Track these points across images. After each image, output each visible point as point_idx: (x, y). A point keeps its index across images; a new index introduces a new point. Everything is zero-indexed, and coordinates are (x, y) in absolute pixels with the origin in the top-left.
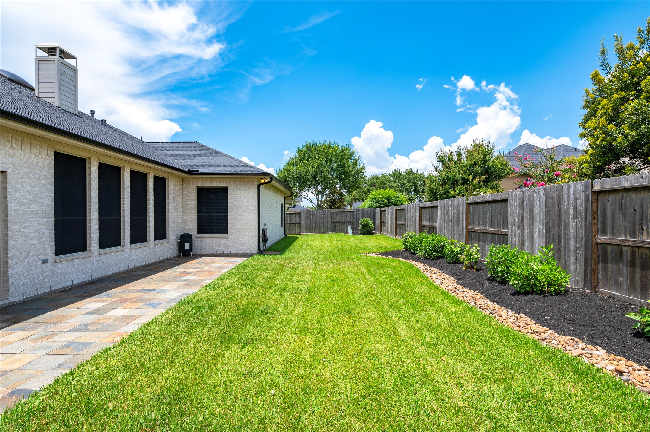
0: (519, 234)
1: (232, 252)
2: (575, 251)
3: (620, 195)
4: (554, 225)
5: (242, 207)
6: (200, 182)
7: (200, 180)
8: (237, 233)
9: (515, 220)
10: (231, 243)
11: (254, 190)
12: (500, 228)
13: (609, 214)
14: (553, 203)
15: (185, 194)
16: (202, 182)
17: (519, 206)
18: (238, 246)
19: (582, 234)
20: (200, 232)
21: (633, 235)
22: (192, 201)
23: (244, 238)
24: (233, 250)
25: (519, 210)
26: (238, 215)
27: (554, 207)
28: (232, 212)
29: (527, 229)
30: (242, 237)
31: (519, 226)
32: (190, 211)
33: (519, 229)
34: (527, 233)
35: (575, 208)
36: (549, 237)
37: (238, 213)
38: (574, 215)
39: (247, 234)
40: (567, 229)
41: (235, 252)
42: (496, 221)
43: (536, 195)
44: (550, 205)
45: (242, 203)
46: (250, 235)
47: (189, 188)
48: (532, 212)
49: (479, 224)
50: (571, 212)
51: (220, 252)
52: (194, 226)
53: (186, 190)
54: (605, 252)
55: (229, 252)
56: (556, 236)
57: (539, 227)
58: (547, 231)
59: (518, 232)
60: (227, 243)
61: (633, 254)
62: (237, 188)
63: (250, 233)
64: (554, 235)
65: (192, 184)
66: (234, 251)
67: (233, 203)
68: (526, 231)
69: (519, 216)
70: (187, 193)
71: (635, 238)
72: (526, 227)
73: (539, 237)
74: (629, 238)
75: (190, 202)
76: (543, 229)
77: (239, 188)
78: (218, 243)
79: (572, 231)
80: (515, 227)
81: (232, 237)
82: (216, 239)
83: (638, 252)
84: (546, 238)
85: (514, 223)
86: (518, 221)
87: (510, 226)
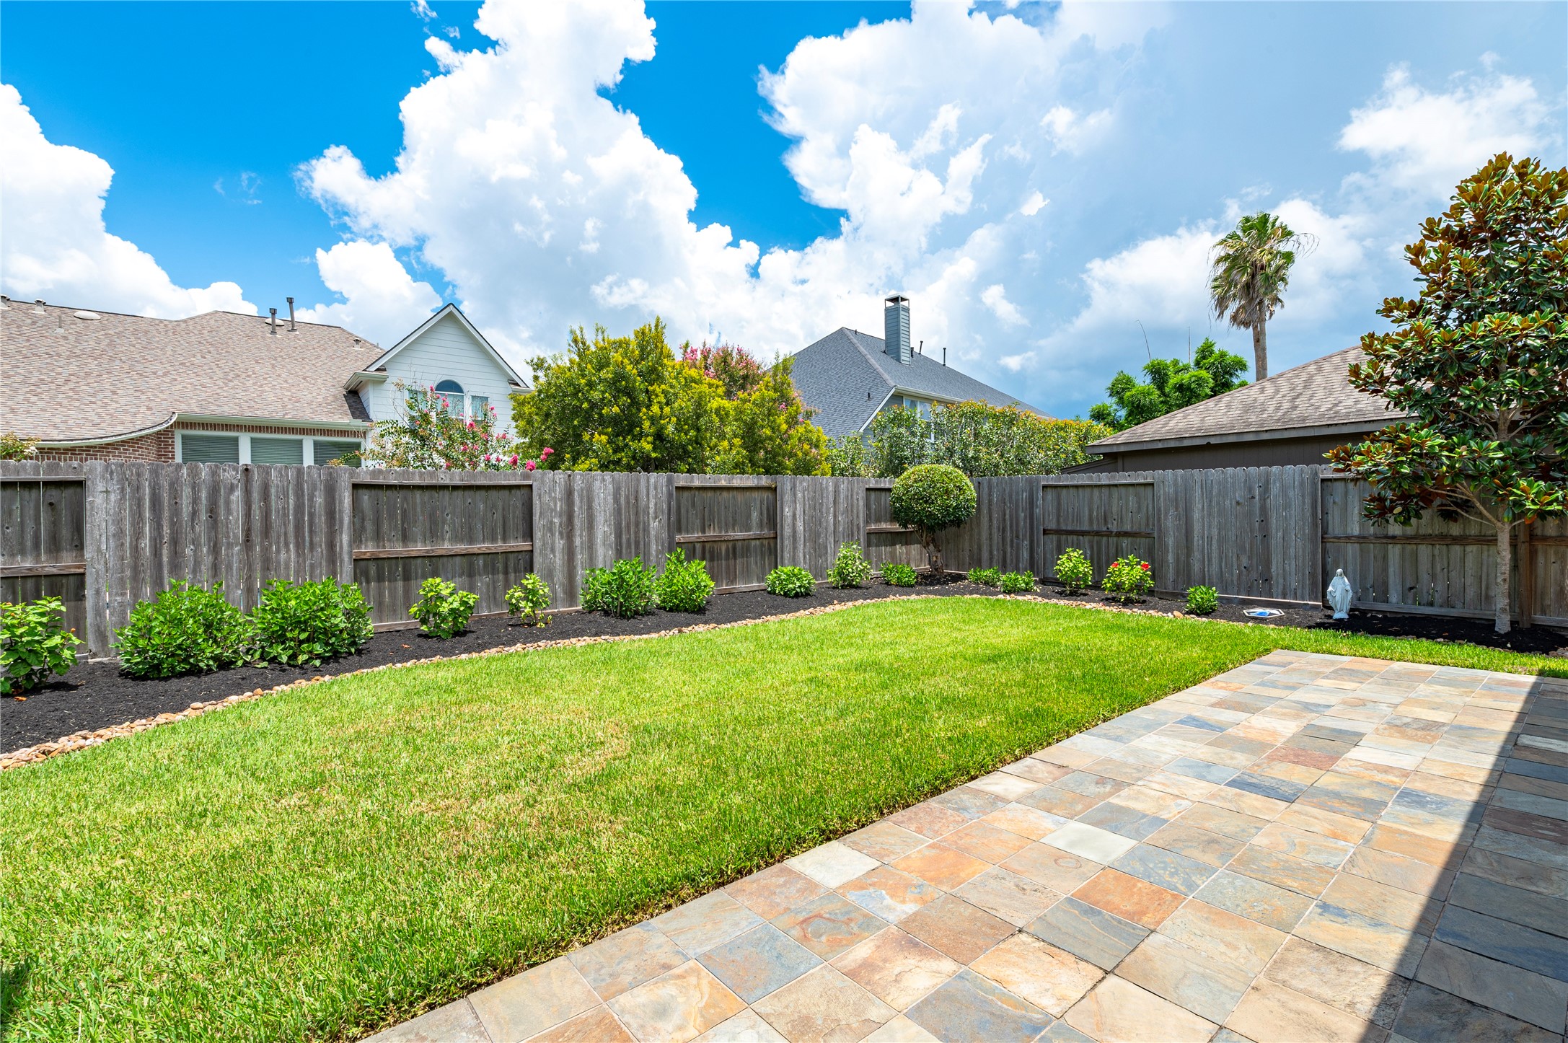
0: (564, 545)
2: (657, 556)
3: (693, 492)
4: (628, 526)
9: (552, 522)
12: (494, 540)
13: (683, 511)
14: (627, 497)
17: (561, 500)
19: (665, 535)
21: (704, 532)
25: (561, 506)
27: (628, 502)
29: (580, 535)
31: (561, 533)
33: (562, 538)
34: (582, 543)
35: (656, 504)
36: (620, 542)
38: (656, 512)
40: (646, 530)
42: (479, 526)
43: (597, 484)
44: (622, 501)
48: (590, 507)
49: (405, 538)
50: (651, 511)
56: (632, 540)
57: (603, 529)
58: (619, 536)
59: (560, 543)
61: (704, 548)
64: (629, 540)
68: (577, 541)
69: (560, 516)
72: (578, 533)
73: (605, 545)
74: (700, 534)
76: (610, 534)
79: (653, 533)
80: (553, 535)
83: (708, 546)
84: (616, 545)
85: (550, 528)
86: (561, 524)
87: (538, 534)
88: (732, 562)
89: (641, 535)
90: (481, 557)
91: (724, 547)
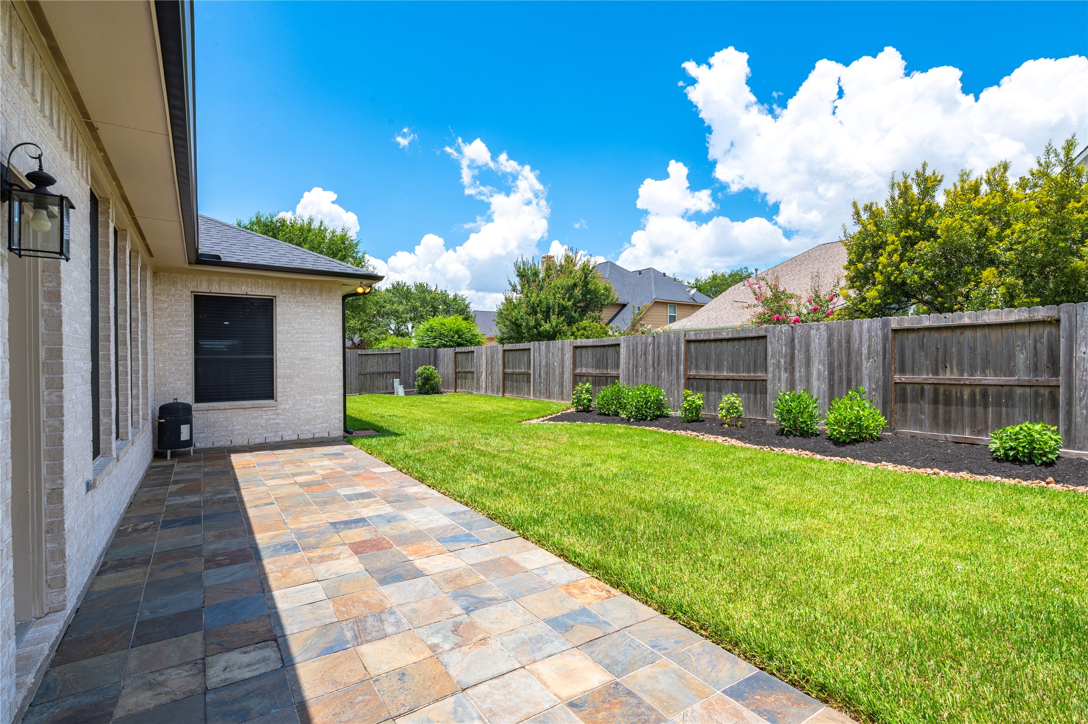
0: (787, 378)
1: (287, 438)
2: (870, 393)
3: (921, 333)
4: (840, 365)
5: (308, 341)
6: (205, 284)
7: (205, 277)
8: (298, 398)
9: (779, 361)
10: (284, 420)
11: (336, 308)
12: (749, 372)
13: (908, 352)
14: (840, 341)
15: (160, 309)
16: (209, 282)
17: (786, 345)
18: (301, 425)
19: (879, 374)
20: (199, 398)
21: (936, 372)
22: (180, 326)
23: (314, 408)
24: (290, 433)
25: (786, 350)
26: (301, 359)
27: (840, 345)
28: (287, 353)
29: (800, 371)
30: (309, 405)
31: (786, 369)
32: (177, 349)
33: (786, 372)
34: (800, 377)
35: (869, 347)
36: (833, 380)
37: (301, 354)
38: (869, 354)
39: (322, 397)
40: (859, 369)
41: (294, 437)
42: (741, 363)
43: (813, 332)
44: (835, 344)
45: (310, 333)
46: (326, 400)
47: (174, 295)
48: (808, 351)
49: (707, 368)
50: (865, 351)
51: (258, 441)
52: (187, 384)
53: (163, 298)
54: (904, 392)
55: (278, 439)
56: (844, 377)
57: (818, 367)
58: (831, 374)
59: (784, 376)
60: (274, 419)
61: (936, 392)
62: (298, 302)
63: (327, 396)
64: (840, 377)
65: (182, 286)
66: (290, 436)
67: (288, 333)
68: (797, 375)
69: (785, 357)
70: (166, 305)
71: (938, 375)
72: (797, 369)
73: (819, 380)
74: (931, 376)
75: (173, 329)
76: (824, 371)
77: (302, 302)
78: (253, 422)
79: (865, 372)
80: (780, 370)
81: (287, 407)
82: (247, 412)
83: (941, 389)
84: (830, 381)
85: (778, 366)
86: (785, 362)
87: (770, 369)
88: (980, 410)
89: (853, 373)
90: (742, 382)
91: (966, 392)
